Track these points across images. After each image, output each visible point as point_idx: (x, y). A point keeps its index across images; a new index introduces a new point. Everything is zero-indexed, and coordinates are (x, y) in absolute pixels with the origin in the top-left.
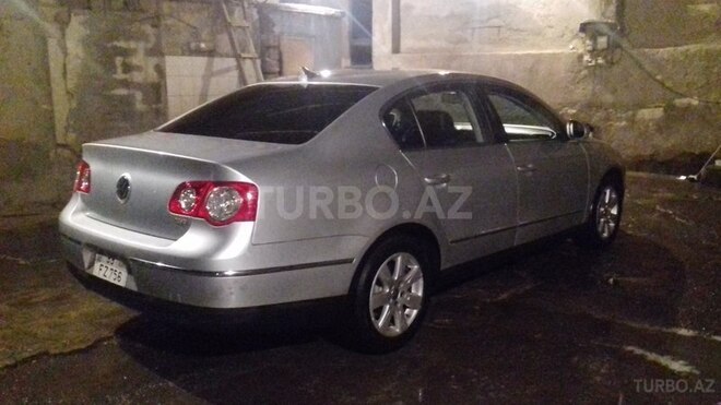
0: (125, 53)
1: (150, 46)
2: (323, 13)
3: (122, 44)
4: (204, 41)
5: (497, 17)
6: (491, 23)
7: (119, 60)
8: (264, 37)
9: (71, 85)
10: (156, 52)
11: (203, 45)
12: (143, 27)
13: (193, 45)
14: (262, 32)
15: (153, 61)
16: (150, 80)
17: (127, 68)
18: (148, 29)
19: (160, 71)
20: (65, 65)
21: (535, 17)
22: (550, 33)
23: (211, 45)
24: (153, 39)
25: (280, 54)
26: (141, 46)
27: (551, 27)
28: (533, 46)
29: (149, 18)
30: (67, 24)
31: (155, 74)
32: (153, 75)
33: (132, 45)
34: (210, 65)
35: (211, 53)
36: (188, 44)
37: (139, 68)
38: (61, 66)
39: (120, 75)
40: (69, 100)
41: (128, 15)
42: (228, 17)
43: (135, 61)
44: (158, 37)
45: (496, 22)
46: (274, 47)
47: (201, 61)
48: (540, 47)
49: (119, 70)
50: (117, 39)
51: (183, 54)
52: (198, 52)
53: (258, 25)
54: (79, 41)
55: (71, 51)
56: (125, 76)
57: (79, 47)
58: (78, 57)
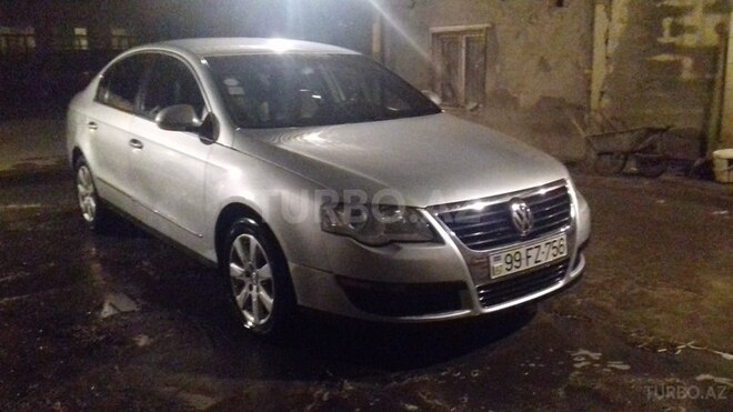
0: (678, 12)
7: (667, 22)
9: (611, 51)
10: (721, 7)
15: (716, 18)
16: (706, 43)
17: (677, 30)
19: (722, 31)
20: (608, 31)
31: (716, 36)
32: (711, 38)
37: (692, 30)
38: (603, 32)
39: (666, 38)
40: (607, 65)
43: (687, 20)
49: (667, 32)
54: (625, 5)
55: (616, 15)
56: (672, 40)
57: (626, 10)
58: (622, 21)
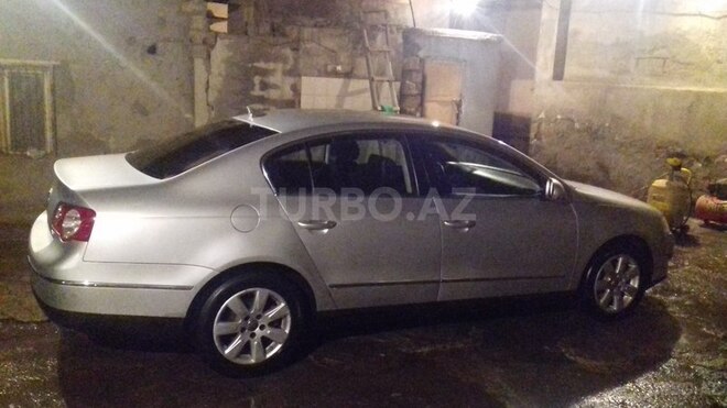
0: (265, 73)
1: (288, 67)
2: (476, 38)
3: (261, 65)
4: (341, 64)
5: (663, 47)
6: (656, 53)
7: (257, 79)
8: (406, 61)
9: (211, 99)
10: (294, 73)
11: (339, 68)
12: (283, 51)
13: (330, 68)
14: (405, 57)
15: (290, 80)
16: (286, 98)
17: (264, 86)
18: (288, 52)
19: (296, 90)
20: (208, 82)
21: (704, 50)
22: (717, 69)
23: (348, 69)
24: (291, 62)
25: (424, 78)
26: (280, 66)
27: (719, 62)
28: (699, 81)
29: (288, 42)
30: (213, 47)
31: (291, 92)
32: (288, 94)
33: (271, 66)
34: (345, 86)
35: (348, 75)
36: (326, 65)
37: (275, 87)
38: (204, 82)
39: (257, 92)
40: (208, 111)
41: (271, 40)
42: (367, 42)
43: (272, 80)
44: (296, 60)
45: (662, 52)
46: (417, 71)
47: (338, 82)
48: (705, 84)
49: (257, 87)
50: (258, 61)
51: (319, 75)
52: (336, 74)
53: (401, 50)
54: (223, 61)
55: (215, 70)
56: (261, 93)
57: (223, 66)
58: (220, 74)
